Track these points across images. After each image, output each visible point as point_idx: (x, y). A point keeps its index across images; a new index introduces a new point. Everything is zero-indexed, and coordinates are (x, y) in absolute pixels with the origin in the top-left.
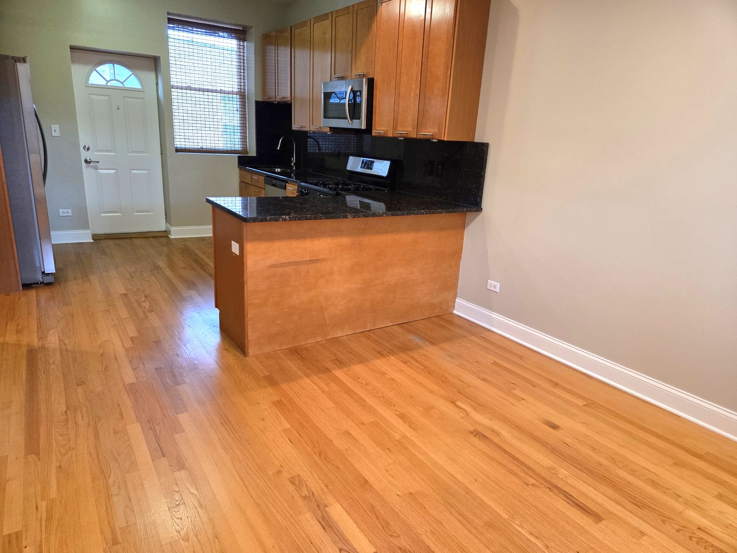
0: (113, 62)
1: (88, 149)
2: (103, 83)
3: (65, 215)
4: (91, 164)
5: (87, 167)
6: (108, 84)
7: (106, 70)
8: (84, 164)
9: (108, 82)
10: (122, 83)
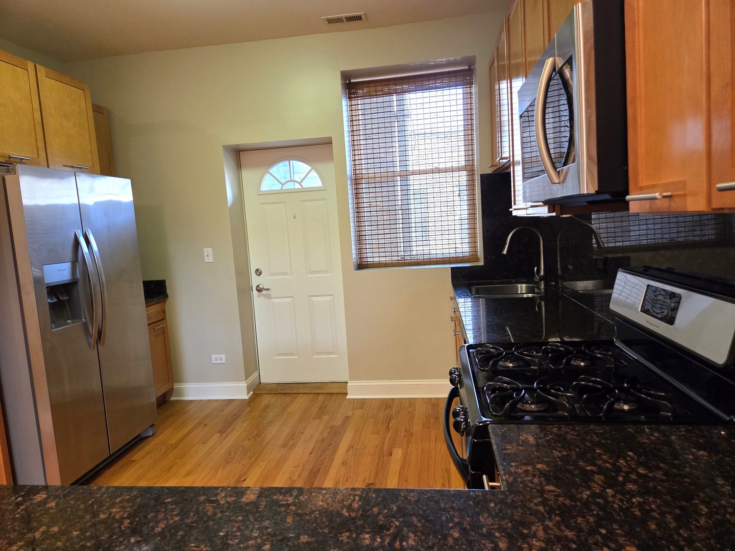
0: (289, 158)
1: (260, 274)
2: (278, 187)
3: (219, 362)
4: (264, 292)
5: (259, 296)
6: (283, 188)
7: (280, 170)
8: (255, 292)
9: (283, 185)
10: (300, 183)
